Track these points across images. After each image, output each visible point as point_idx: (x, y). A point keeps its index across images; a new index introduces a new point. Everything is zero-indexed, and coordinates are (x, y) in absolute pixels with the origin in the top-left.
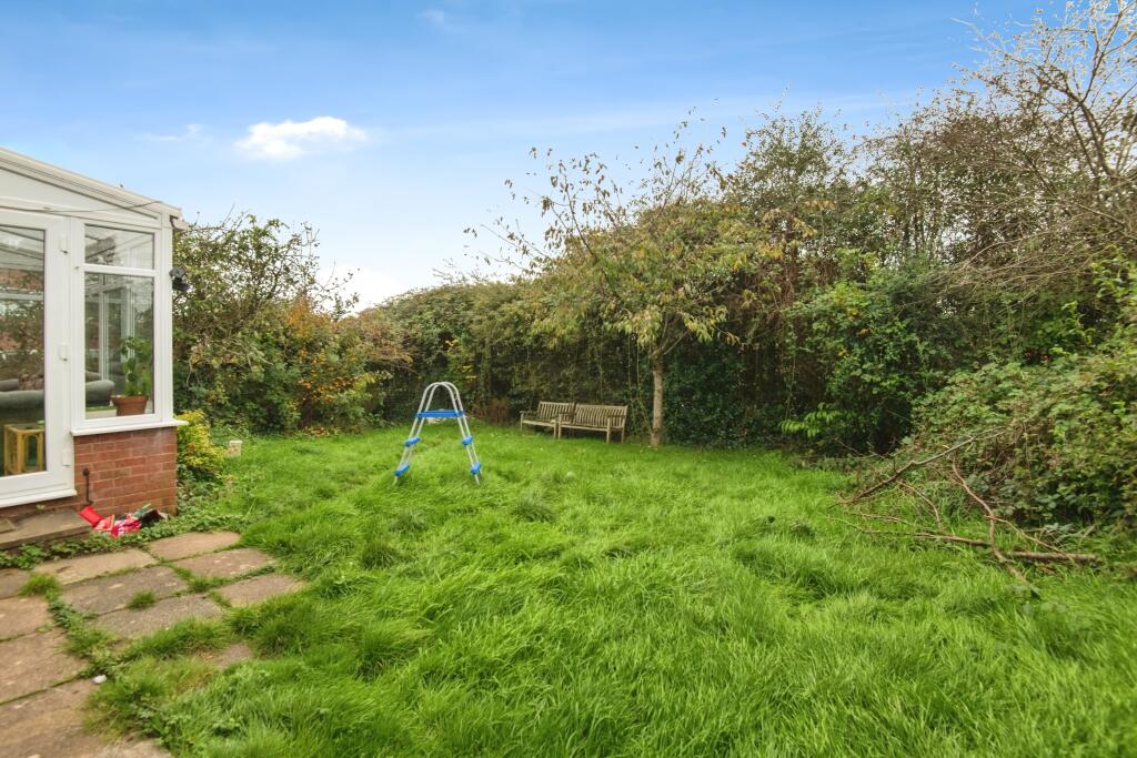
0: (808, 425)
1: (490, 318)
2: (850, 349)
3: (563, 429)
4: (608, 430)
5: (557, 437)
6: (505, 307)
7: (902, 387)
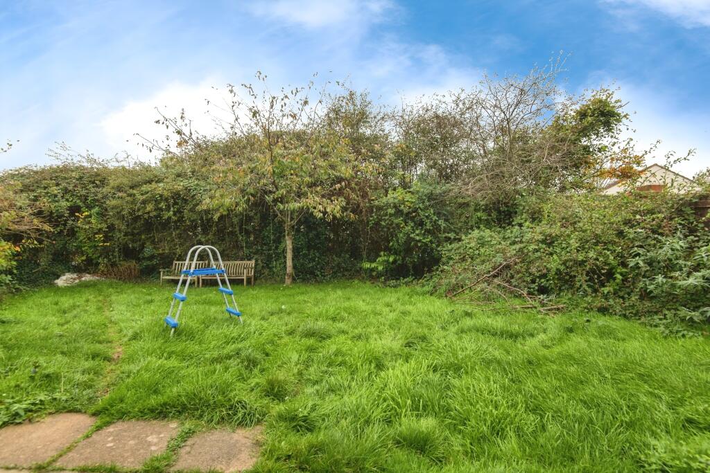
0: (379, 264)
1: (130, 195)
2: (406, 223)
3: (203, 280)
4: (245, 278)
5: (198, 286)
6: (145, 188)
7: (431, 242)
